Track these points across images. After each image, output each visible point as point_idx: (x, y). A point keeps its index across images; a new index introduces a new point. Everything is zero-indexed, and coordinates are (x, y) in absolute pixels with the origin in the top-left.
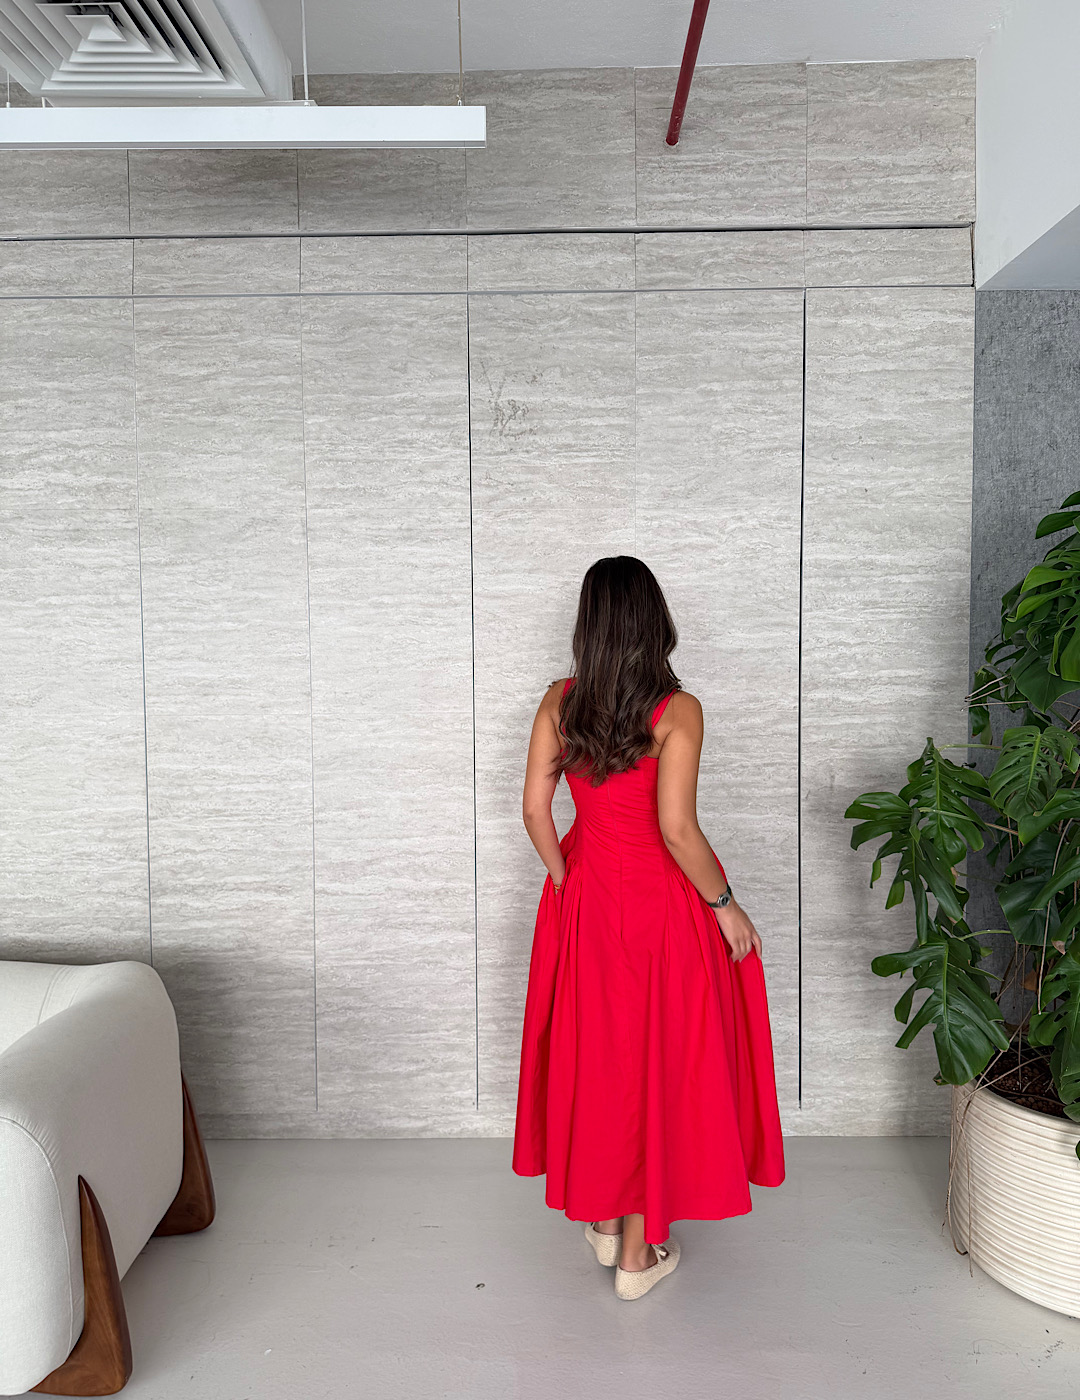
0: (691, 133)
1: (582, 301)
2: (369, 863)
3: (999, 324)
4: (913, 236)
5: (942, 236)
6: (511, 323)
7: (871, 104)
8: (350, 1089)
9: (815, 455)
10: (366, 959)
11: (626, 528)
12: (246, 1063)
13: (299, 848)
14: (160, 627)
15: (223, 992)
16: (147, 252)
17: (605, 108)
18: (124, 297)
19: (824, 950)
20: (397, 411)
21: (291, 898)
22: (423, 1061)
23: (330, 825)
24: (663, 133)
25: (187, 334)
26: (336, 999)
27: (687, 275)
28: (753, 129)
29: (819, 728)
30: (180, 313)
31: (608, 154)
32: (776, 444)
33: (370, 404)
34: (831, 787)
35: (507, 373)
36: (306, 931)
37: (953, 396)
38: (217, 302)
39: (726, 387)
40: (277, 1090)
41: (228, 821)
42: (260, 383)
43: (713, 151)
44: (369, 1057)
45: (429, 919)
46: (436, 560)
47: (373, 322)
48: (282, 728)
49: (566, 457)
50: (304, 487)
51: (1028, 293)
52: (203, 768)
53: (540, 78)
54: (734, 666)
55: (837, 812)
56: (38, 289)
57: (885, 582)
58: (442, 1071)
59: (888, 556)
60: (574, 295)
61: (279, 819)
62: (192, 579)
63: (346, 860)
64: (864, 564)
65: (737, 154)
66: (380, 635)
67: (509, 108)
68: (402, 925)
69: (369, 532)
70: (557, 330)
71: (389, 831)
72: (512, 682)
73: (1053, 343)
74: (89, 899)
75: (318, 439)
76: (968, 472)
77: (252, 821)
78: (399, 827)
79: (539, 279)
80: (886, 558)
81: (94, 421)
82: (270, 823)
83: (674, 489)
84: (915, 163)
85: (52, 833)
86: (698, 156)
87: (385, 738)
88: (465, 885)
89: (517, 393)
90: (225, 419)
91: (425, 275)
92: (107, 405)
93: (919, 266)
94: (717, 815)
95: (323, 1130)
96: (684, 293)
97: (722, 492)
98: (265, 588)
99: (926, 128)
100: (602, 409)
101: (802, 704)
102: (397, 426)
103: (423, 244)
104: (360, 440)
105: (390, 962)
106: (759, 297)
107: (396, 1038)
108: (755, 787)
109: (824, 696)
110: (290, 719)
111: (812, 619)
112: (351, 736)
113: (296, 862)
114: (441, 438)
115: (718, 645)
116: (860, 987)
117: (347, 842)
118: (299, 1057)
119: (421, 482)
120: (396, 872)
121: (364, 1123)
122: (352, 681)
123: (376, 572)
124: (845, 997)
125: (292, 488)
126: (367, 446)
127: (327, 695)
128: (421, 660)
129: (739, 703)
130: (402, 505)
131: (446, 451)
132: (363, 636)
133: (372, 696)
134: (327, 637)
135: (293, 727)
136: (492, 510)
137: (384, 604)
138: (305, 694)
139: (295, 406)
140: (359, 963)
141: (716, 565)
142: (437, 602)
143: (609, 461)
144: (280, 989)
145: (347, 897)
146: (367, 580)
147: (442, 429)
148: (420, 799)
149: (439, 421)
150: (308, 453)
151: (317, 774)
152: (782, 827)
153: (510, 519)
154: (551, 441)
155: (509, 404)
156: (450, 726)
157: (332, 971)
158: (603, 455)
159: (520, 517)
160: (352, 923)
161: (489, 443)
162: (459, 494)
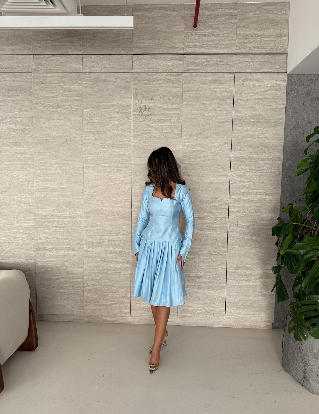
0: (201, 24)
1: (167, 75)
2: (100, 243)
3: (294, 85)
4: (269, 57)
5: (278, 57)
6: (145, 82)
7: (257, 16)
8: (93, 308)
9: (236, 124)
10: (99, 271)
11: (178, 145)
12: (63, 300)
13: (79, 238)
14: (39, 171)
15: (57, 279)
16: (37, 59)
17: (175, 16)
18: (30, 73)
19: (233, 273)
20: (110, 108)
21: (77, 252)
22: (115, 301)
23: (89, 231)
24: (192, 24)
25: (48, 83)
26: (90, 282)
27: (199, 68)
28: (220, 23)
29: (234, 207)
30: (46, 77)
31: (176, 31)
32: (225, 120)
33: (102, 106)
34: (237, 225)
35: (144, 97)
36: (81, 262)
37: (279, 107)
38: (57, 74)
39: (210, 102)
41: (58, 229)
42: (70, 99)
43: (208, 30)
44: (99, 299)
45: (117, 260)
46: (121, 153)
47: (104, 81)
48: (75, 202)
49: (161, 123)
50: (82, 130)
51: (303, 75)
52: (51, 213)
53: (155, 7)
54: (210, 188)
55: (239, 232)
56: (5, 70)
57: (256, 163)
58: (120, 304)
59: (257, 155)
60: (164, 74)
61: (74, 229)
62: (48, 157)
63: (93, 242)
64: (250, 157)
65: (215, 31)
66: (104, 176)
67: (146, 16)
68: (109, 261)
69: (101, 144)
70: (159, 84)
71: (106, 234)
73: (311, 91)
74: (19, 251)
75: (87, 116)
76: (283, 130)
77: (66, 230)
78: (109, 232)
79: (154, 68)
80: (256, 156)
81: (21, 110)
82: (71, 230)
83: (193, 133)
84: (270, 34)
85: (9, 231)
86: (203, 31)
87: (105, 206)
88: (128, 250)
89: (146, 103)
90: (59, 110)
91: (120, 67)
92: (25, 105)
93: (270, 66)
94: (203, 232)
95: (85, 319)
96: (198, 73)
97: (208, 135)
98: (70, 160)
99: (274, 23)
100: (172, 108)
101: (230, 199)
102: (110, 113)
103: (119, 57)
104: (99, 116)
105: (106, 272)
106: (221, 75)
107: (107, 294)
108: (215, 224)
109: (236, 197)
110: (77, 200)
111: (233, 174)
112: (95, 205)
113: (79, 242)
114: (123, 116)
115: (205, 181)
116: (244, 284)
117: (94, 237)
118: (79, 298)
119: (117, 130)
120: (108, 246)
121: (97, 318)
122: (96, 189)
123: (103, 157)
124: (239, 287)
125: (79, 131)
126: (101, 118)
127: (88, 193)
128: (116, 183)
129: (211, 199)
130: (111, 136)
131: (125, 120)
132: (99, 176)
133: (102, 194)
134: (89, 176)
135: (78, 202)
136: (138, 139)
137: (105, 166)
138: (82, 192)
139: (80, 106)
140: (96, 272)
141: (205, 157)
142: (122, 166)
143: (174, 124)
144: (73, 279)
145: (93, 253)
146: (100, 159)
147: (124, 114)
148: (115, 224)
149: (123, 111)
150: (84, 120)
151: (85, 216)
152: (223, 236)
153: (143, 141)
154: (156, 118)
155: (144, 106)
156: (124, 203)
157: (89, 274)
158: (172, 122)
159: (147, 141)
160: (95, 260)
161: (138, 118)
162: (129, 133)
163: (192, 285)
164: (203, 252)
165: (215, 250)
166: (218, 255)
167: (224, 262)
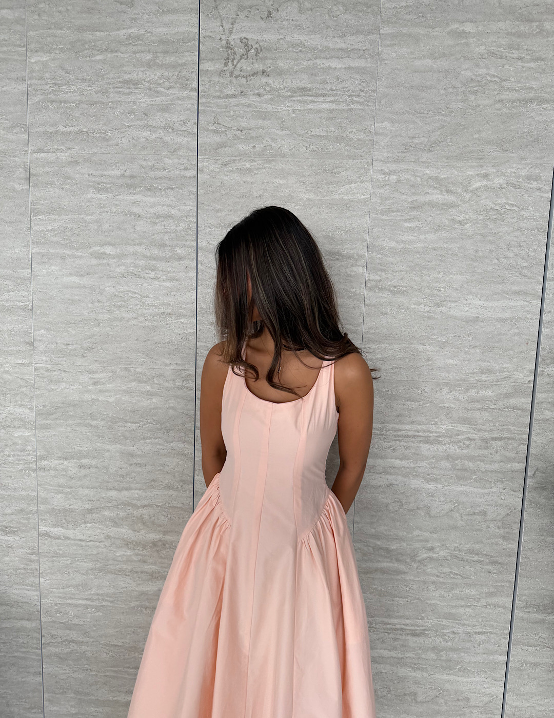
2: (90, 511)
8: (74, 711)
10: (86, 599)
11: (362, 182)
13: (23, 493)
19: (535, 623)
20: (123, 49)
21: (17, 538)
23: (52, 473)
26: (60, 632)
32: (531, 95)
33: (94, 41)
35: (241, 8)
36: (31, 569)
39: (480, 28)
40: (8, 705)
44: (92, 685)
45: (146, 567)
46: (160, 210)
48: (6, 376)
49: (300, 102)
54: (469, 335)
61: (5, 464)
63: (67, 507)
66: (102, 287)
68: (121, 572)
69: (90, 179)
71: (108, 482)
75: (41, 78)
78: (118, 479)
83: (416, 141)
87: (106, 391)
89: (250, 30)
94: (439, 486)
97: (465, 147)
100: (342, 50)
101: (538, 378)
102: (123, 65)
104: (84, 80)
105: (109, 604)
107: (114, 671)
108: (481, 461)
110: (14, 368)
112: (72, 387)
113: (22, 506)
114: (168, 79)
115: (452, 312)
117: (69, 490)
118: (28, 679)
119: (146, 126)
120: (116, 523)
122: (74, 332)
123: (98, 221)
125: (15, 131)
126: (91, 87)
127: (48, 346)
128: (143, 315)
129: (471, 373)
130: (126, 150)
131: (173, 93)
132: (85, 287)
133: (93, 348)
134: (49, 286)
135: (17, 375)
136: (219, 158)
137: (105, 254)
138: (28, 343)
139: (18, 42)
140: (81, 602)
141: (456, 226)
142: (161, 255)
143: (347, 108)
144: (8, 619)
145: (69, 542)
146: (89, 228)
147: (169, 69)
148: (139, 453)
149: (166, 60)
150: (31, 94)
151: (40, 423)
152: (505, 502)
153: (238, 168)
154: (284, 84)
155: (242, 42)
156: (171, 382)
157: (56, 607)
158: (341, 100)
159: (249, 166)
160: (74, 566)
161: (219, 85)
162: (186, 139)
163: (394, 655)
164: (434, 553)
165: (477, 546)
166: (487, 565)
167: (506, 588)
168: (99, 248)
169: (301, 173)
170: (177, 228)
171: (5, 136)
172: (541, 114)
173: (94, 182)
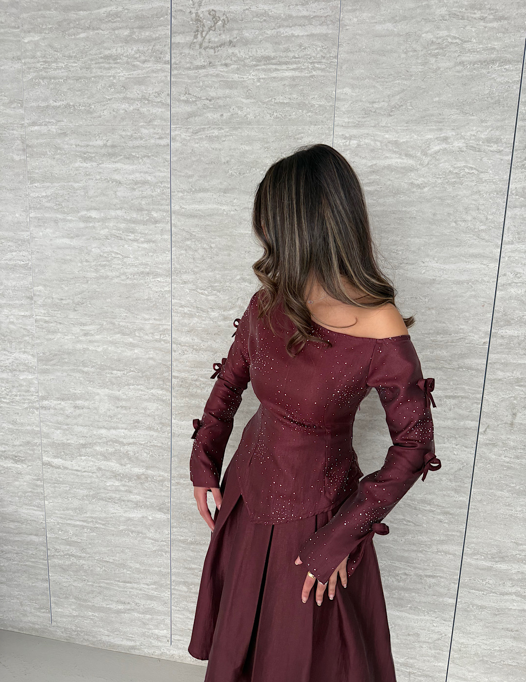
2: (84, 446)
8: (75, 613)
10: (82, 521)
13: (28, 428)
19: (483, 569)
20: (103, 26)
21: (25, 466)
22: (129, 603)
23: (52, 411)
26: (62, 547)
29: (506, 364)
33: (78, 20)
34: (512, 424)
36: (37, 493)
40: (22, 605)
44: (89, 593)
45: (132, 497)
46: (138, 176)
48: (12, 326)
49: (265, 70)
54: (425, 297)
55: (515, 448)
58: (143, 613)
61: (13, 402)
63: (65, 441)
66: (89, 248)
68: (111, 500)
69: (77, 149)
71: (99, 421)
72: (207, 300)
75: (34, 57)
78: (107, 419)
82: (6, 405)
83: (376, 106)
87: (95, 342)
88: (162, 473)
95: (59, 633)
97: (425, 110)
100: (304, 17)
101: (492, 340)
102: (103, 42)
104: (70, 57)
105: (102, 526)
107: (107, 583)
109: (516, 333)
110: (18, 319)
111: (513, 251)
112: (66, 337)
113: (28, 439)
115: (409, 275)
116: (515, 606)
117: (66, 427)
118: (37, 585)
119: (125, 98)
120: (105, 457)
121: (89, 635)
122: (66, 288)
123: (85, 188)
124: (499, 612)
125: (13, 106)
126: (76, 63)
127: (46, 300)
128: (124, 274)
129: (426, 334)
130: (107, 121)
131: (148, 66)
132: (74, 248)
133: (83, 303)
134: (44, 247)
135: (20, 326)
136: (190, 127)
137: (91, 218)
138: (29, 298)
139: (13, 24)
140: (78, 523)
141: (415, 190)
142: (139, 218)
143: (309, 75)
144: (20, 533)
145: (67, 471)
146: (77, 195)
147: (144, 44)
148: (124, 397)
149: (141, 35)
150: (26, 72)
151: (41, 368)
152: (458, 457)
153: (207, 136)
154: (250, 53)
155: (210, 14)
156: (150, 335)
157: (58, 526)
158: (303, 67)
159: (217, 134)
160: (72, 492)
161: (189, 56)
162: (160, 110)
165: (429, 497)
166: (439, 514)
167: (456, 537)
168: (86, 213)
169: (266, 140)
170: (153, 194)
171: (5, 111)
172: (503, 75)
173: (81, 151)
